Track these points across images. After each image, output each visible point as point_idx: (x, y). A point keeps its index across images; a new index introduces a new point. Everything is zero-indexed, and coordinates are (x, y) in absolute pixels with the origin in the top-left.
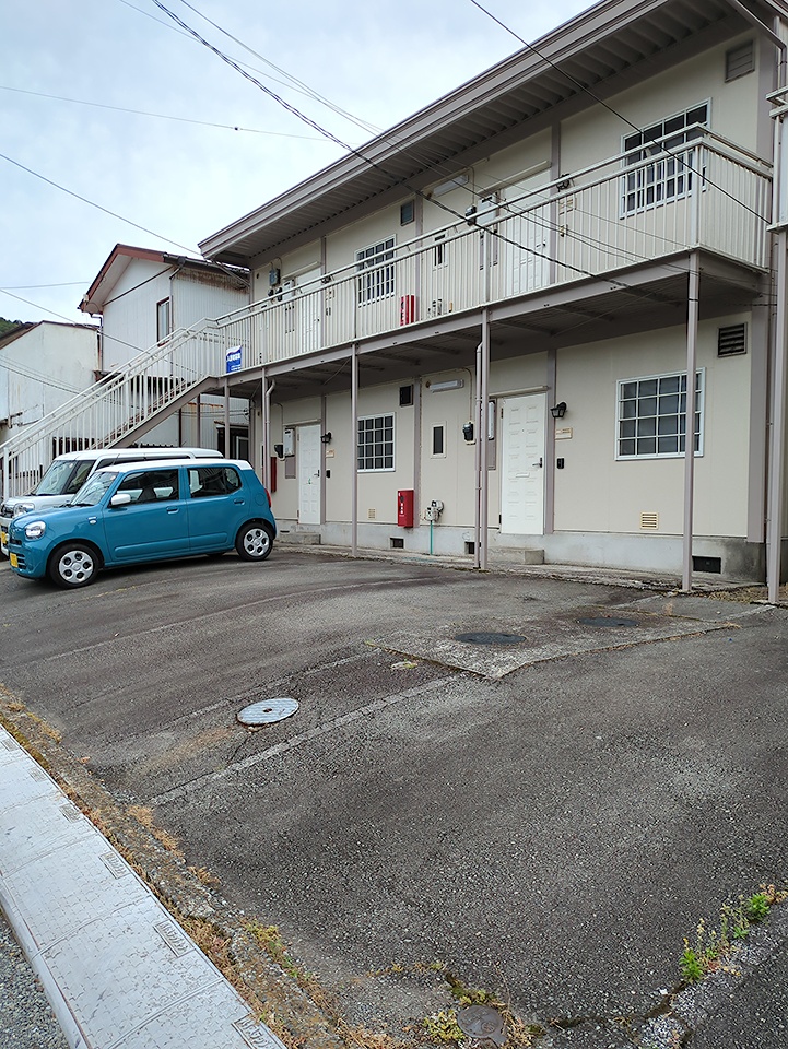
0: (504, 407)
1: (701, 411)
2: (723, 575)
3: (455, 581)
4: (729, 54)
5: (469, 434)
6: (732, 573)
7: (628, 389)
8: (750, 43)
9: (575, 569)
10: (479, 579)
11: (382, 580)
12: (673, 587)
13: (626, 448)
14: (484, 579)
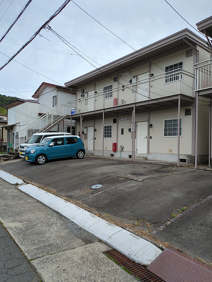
0: (138, 124)
1: (182, 127)
2: (186, 163)
3: (128, 164)
4: (187, 52)
5: (130, 130)
6: (188, 163)
7: (166, 122)
8: (191, 50)
9: (154, 161)
10: (133, 163)
11: (112, 163)
12: (175, 165)
13: (165, 135)
14: (134, 163)
